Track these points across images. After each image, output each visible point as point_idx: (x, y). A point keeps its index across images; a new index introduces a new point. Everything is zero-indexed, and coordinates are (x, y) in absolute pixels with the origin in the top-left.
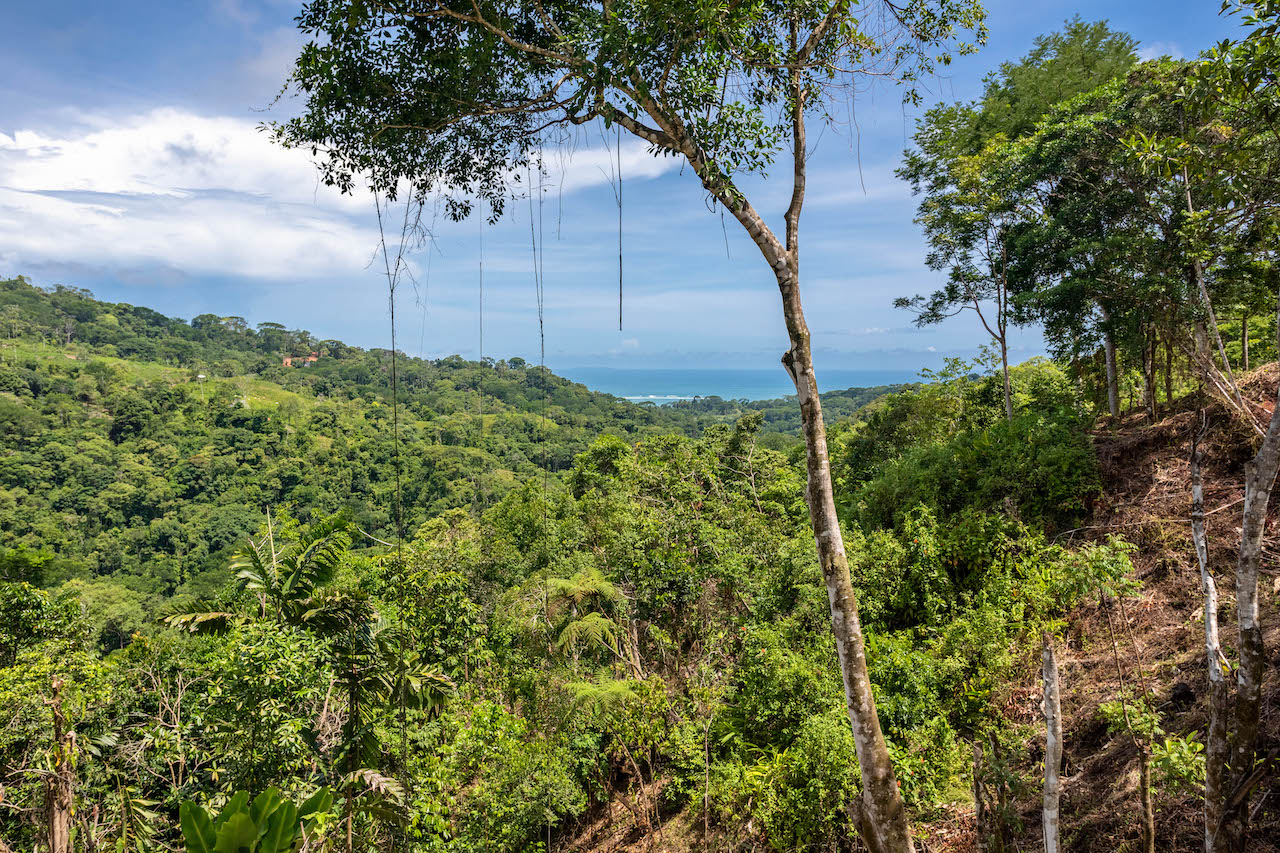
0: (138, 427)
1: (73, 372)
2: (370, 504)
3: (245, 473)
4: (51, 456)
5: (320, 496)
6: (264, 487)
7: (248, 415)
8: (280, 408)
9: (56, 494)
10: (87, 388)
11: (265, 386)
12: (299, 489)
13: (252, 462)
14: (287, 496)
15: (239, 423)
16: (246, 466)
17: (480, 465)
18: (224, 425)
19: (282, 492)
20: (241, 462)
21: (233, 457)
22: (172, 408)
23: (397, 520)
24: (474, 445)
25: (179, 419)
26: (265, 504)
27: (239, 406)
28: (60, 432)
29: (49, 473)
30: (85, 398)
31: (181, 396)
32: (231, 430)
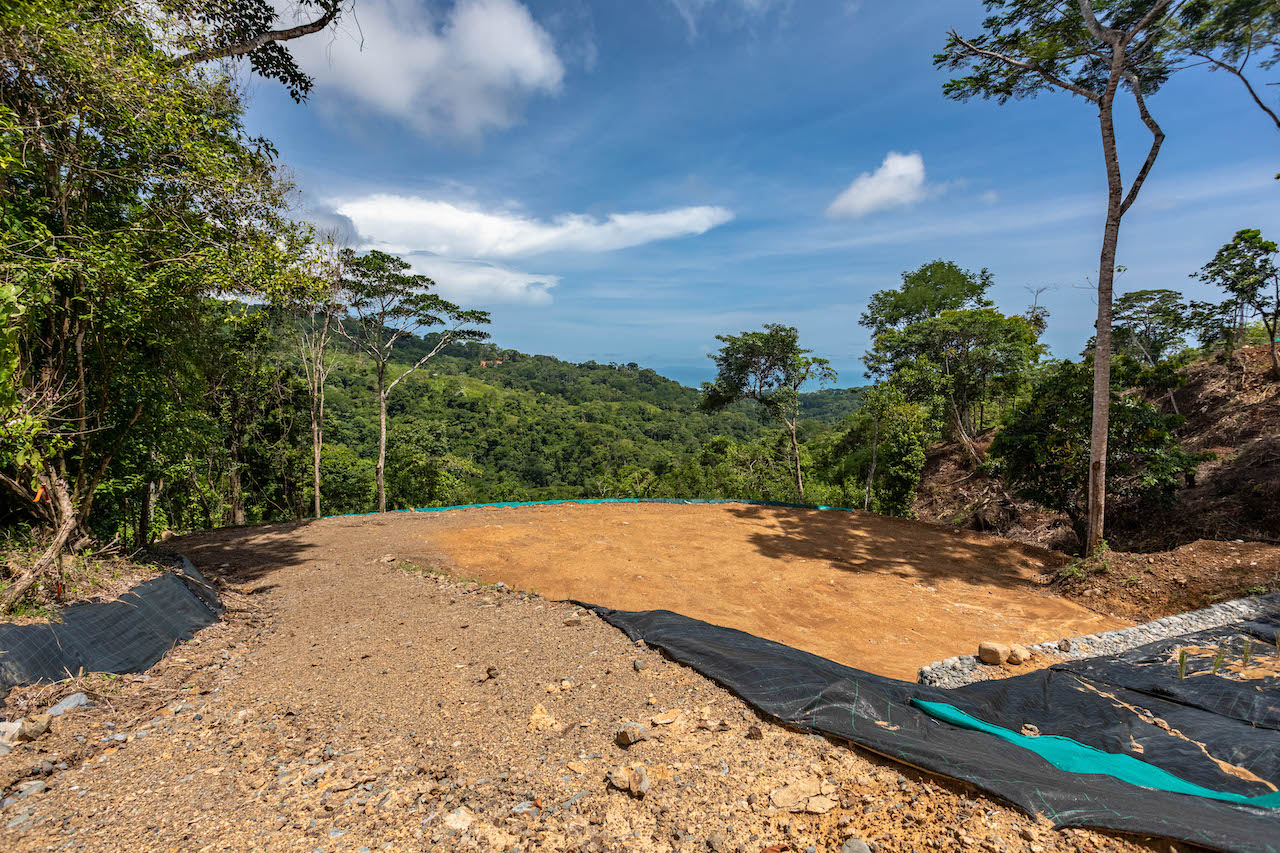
0: (403, 407)
1: (364, 372)
2: (542, 459)
3: (466, 438)
4: (359, 426)
5: (512, 454)
6: (478, 447)
7: (467, 400)
8: (485, 396)
9: (360, 448)
10: (372, 382)
11: (475, 381)
12: (499, 449)
13: (470, 431)
14: (492, 453)
15: (462, 405)
16: (466, 432)
17: (612, 436)
18: (452, 407)
19: (488, 450)
20: (464, 430)
21: (459, 427)
22: (422, 395)
23: (559, 470)
24: (607, 422)
25: (426, 402)
26: (479, 458)
27: (461, 395)
28: (361, 410)
29: (357, 435)
30: (370, 388)
31: (426, 388)
32: (457, 411)
